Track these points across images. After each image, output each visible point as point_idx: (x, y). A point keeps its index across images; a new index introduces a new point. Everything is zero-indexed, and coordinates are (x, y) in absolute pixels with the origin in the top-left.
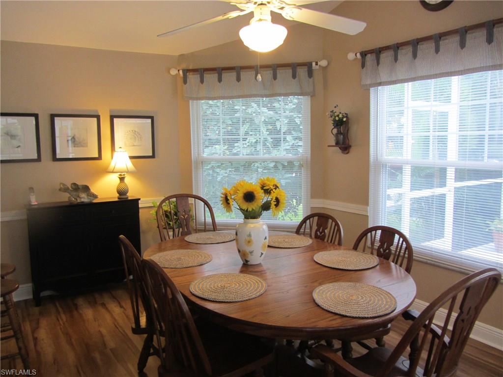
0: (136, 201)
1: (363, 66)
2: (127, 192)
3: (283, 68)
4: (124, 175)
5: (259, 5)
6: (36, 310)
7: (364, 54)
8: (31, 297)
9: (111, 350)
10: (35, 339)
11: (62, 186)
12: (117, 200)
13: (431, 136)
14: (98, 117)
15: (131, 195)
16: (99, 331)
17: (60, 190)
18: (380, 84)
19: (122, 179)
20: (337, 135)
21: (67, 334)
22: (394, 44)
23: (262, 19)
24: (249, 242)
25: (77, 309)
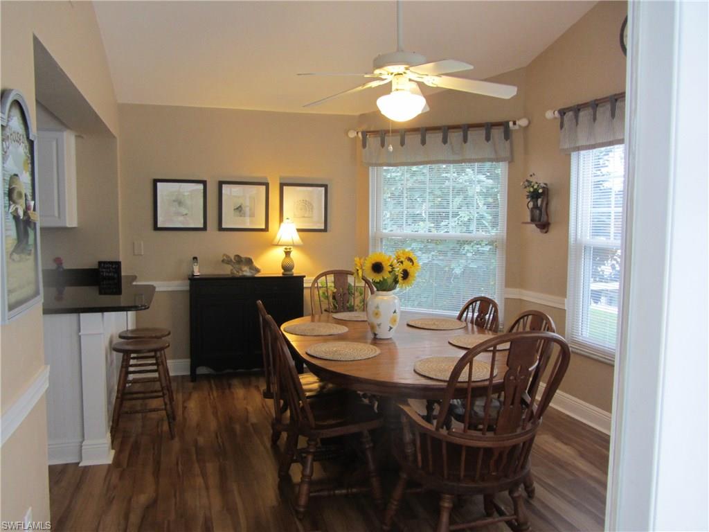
0: (301, 278)
1: (562, 126)
2: (293, 269)
3: (477, 128)
4: (290, 249)
5: (395, 75)
6: (191, 384)
7: (563, 112)
8: (189, 373)
9: (252, 425)
10: (185, 408)
11: (225, 257)
12: (281, 275)
13: (613, 212)
14: (267, 185)
15: (296, 272)
16: (246, 409)
17: (223, 261)
18: (578, 149)
19: (288, 253)
20: (532, 211)
21: (215, 408)
22: (592, 101)
23: (398, 88)
24: (377, 314)
25: (230, 388)
